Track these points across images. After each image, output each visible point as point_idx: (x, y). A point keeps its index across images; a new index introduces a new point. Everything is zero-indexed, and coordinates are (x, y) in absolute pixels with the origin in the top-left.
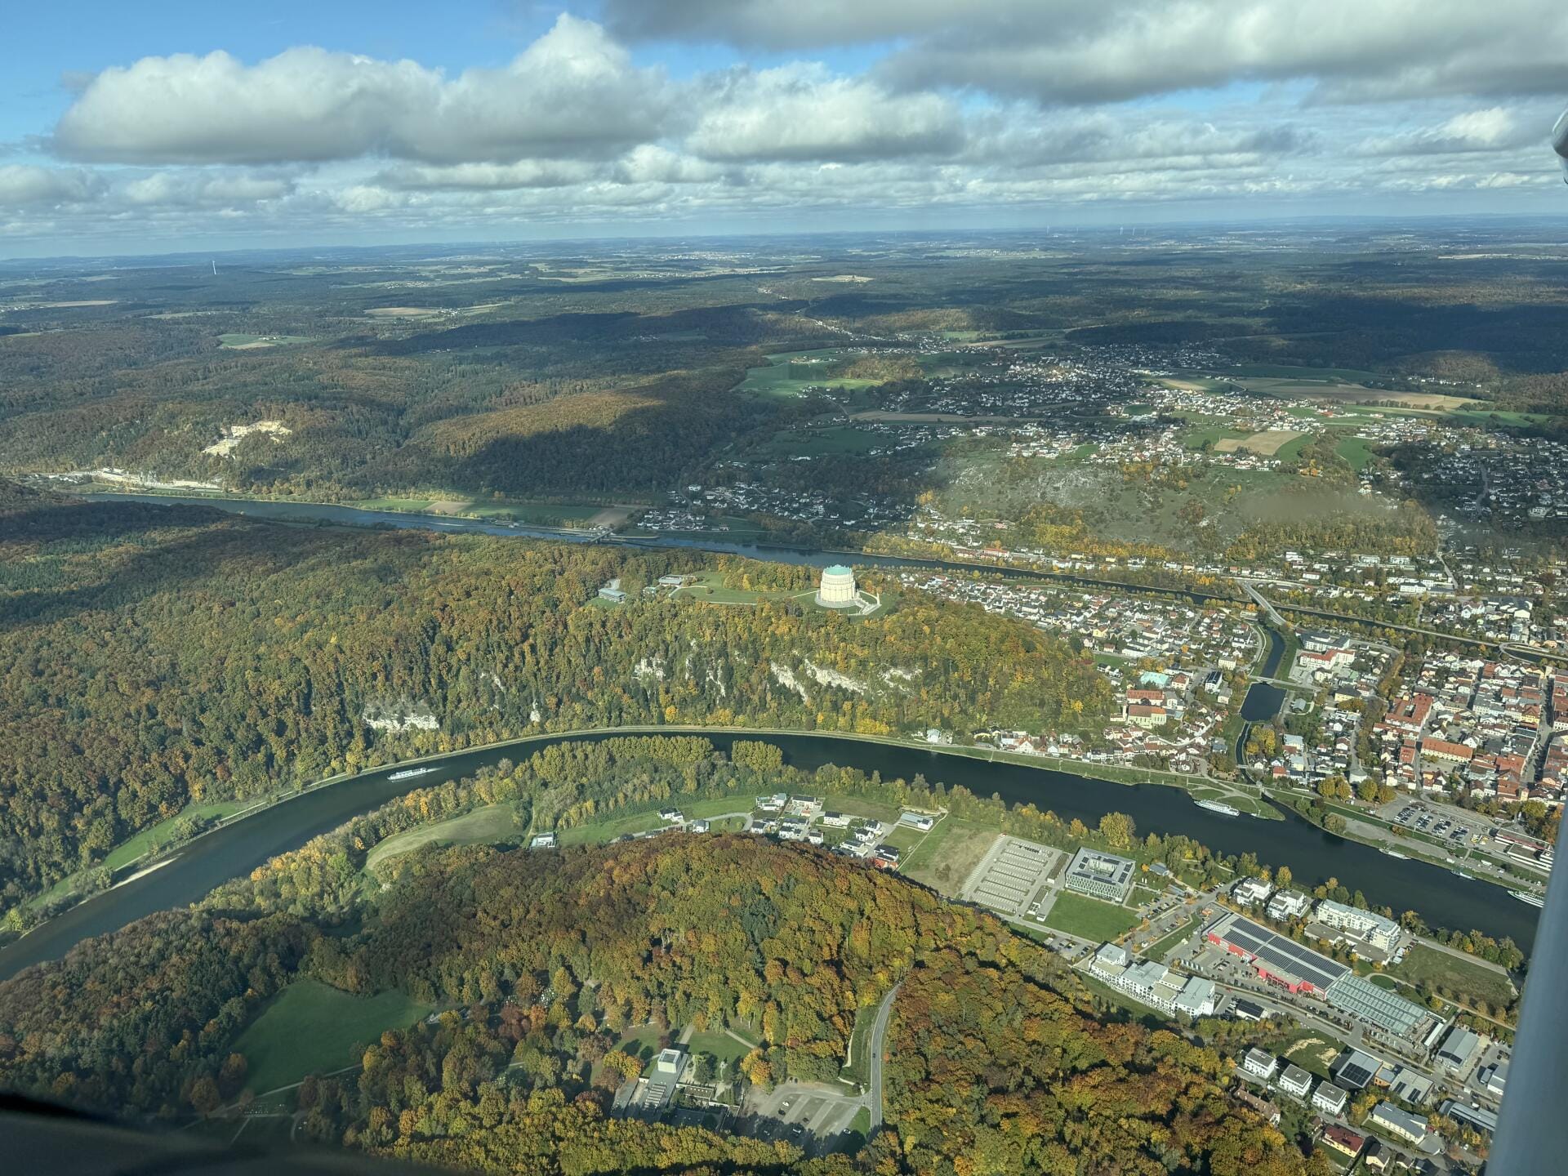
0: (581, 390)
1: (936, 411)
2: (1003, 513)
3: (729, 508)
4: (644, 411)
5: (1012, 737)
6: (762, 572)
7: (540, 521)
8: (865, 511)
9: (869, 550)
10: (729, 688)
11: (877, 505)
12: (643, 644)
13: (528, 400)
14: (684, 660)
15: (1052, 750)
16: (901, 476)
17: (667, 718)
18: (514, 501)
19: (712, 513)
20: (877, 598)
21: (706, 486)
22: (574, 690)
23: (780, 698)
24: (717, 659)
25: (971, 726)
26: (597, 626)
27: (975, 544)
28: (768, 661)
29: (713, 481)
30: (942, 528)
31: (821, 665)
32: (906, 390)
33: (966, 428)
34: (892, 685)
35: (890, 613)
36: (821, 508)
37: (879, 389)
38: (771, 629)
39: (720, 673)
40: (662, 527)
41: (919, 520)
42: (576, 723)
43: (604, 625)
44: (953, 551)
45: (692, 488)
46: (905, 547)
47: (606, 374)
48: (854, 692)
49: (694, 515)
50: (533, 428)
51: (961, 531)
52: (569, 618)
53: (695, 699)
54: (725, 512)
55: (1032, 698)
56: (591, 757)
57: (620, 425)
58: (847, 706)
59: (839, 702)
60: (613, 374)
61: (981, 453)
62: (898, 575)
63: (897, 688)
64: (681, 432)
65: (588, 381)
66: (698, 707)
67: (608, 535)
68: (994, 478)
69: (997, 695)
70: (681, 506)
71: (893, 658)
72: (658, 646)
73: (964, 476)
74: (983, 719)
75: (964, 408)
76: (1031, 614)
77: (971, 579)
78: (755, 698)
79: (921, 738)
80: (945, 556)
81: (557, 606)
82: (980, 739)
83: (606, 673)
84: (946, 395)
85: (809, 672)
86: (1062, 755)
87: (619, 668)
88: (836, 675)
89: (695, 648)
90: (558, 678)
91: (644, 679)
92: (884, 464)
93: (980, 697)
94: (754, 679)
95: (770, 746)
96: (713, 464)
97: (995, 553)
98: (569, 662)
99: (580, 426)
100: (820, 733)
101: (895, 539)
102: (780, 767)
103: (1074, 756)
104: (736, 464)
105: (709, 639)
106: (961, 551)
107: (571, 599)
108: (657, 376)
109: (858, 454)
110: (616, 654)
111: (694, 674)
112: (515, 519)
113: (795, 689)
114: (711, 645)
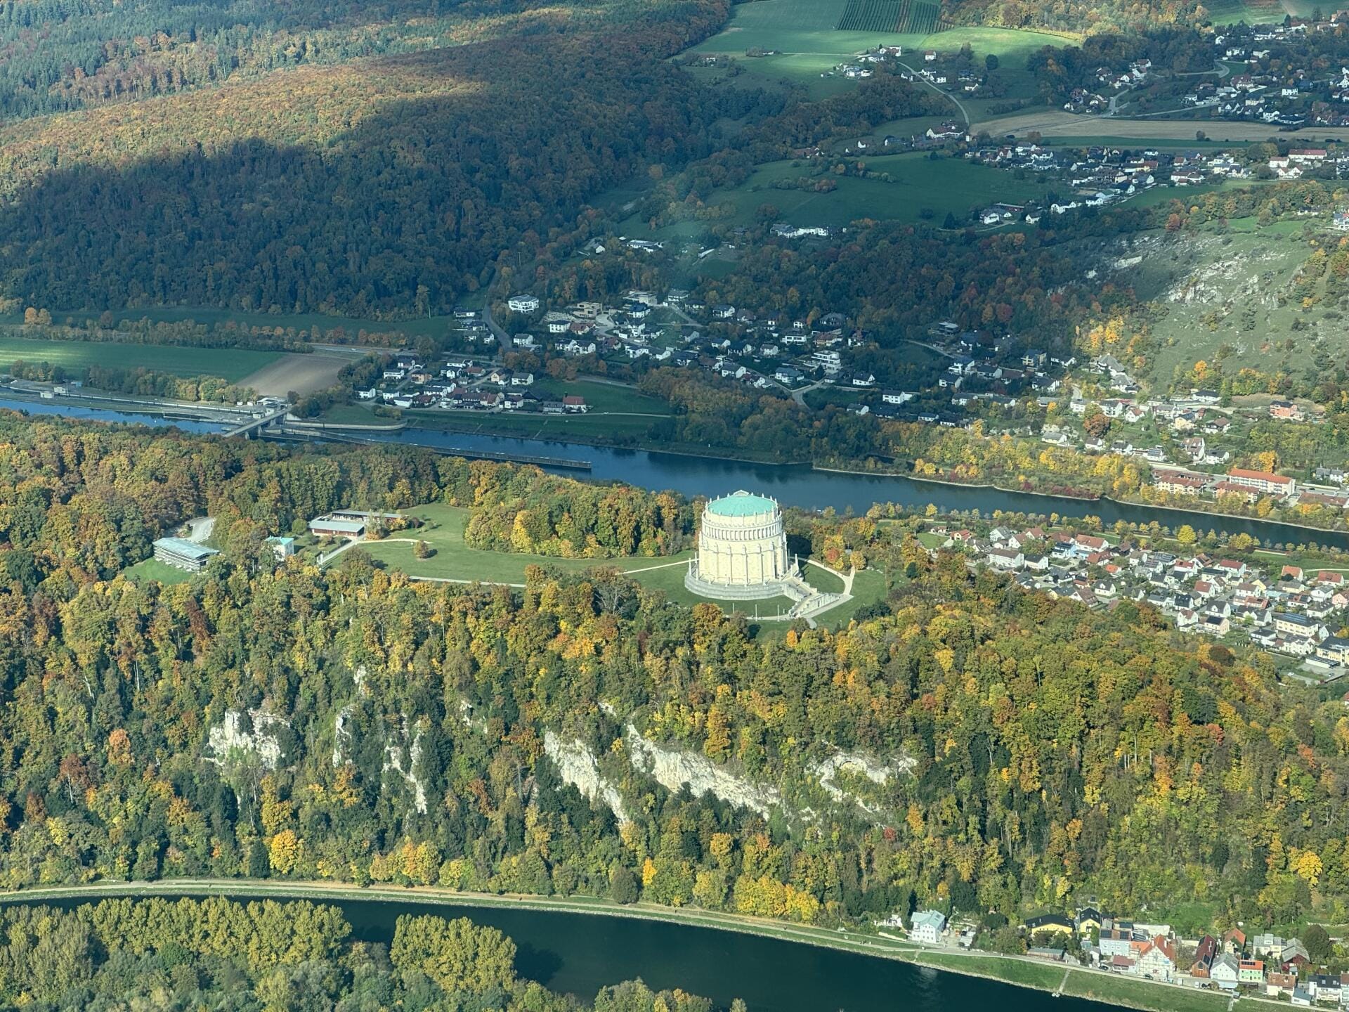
0: (299, 57)
1: (1207, 114)
2: (1296, 379)
3: (599, 355)
4: (424, 109)
5: (1124, 936)
6: (565, 507)
7: (119, 384)
8: (943, 368)
9: (929, 470)
10: (436, 789)
11: (976, 355)
12: (233, 674)
13: (163, 83)
14: (334, 719)
15: (1224, 974)
16: (1048, 281)
17: (275, 861)
18: (70, 332)
19: (554, 367)
20: (848, 581)
21: (552, 301)
22: (54, 786)
23: (557, 822)
24: (413, 718)
25: (1027, 906)
26: (128, 630)
27: (1212, 460)
28: (538, 728)
29: (569, 286)
30: (1131, 417)
31: (667, 740)
32: (1146, 56)
33: (1252, 155)
34: (838, 795)
35: (864, 615)
36: (832, 362)
37: (1068, 57)
38: (554, 646)
39: (416, 752)
40: (419, 403)
41: (1078, 394)
42: (49, 870)
43: (144, 624)
44: (1146, 475)
45: (517, 305)
46: (1026, 463)
47: (371, 18)
48: (744, 810)
49: (508, 373)
50: (140, 151)
51: (1180, 424)
52: (64, 607)
53: (351, 816)
54: (585, 367)
55: (1196, 841)
56: (45, 944)
57: (354, 145)
58: (718, 844)
59: (703, 836)
60: (387, 17)
61: (1265, 221)
62: (983, 534)
63: (850, 805)
64: (514, 163)
65: (320, 36)
66: (354, 835)
67: (279, 420)
68: (1285, 287)
69: (1104, 828)
70: (479, 348)
71: (841, 726)
72: (270, 678)
73: (1209, 282)
74: (1060, 891)
75: (1287, 107)
76: (1291, 638)
77: (1169, 548)
78: (497, 818)
79: (897, 931)
80: (1124, 488)
81: (41, 577)
82: (1045, 939)
83: (138, 743)
84: (1250, 70)
85: (637, 758)
86: (1244, 988)
87: (171, 733)
88: (702, 767)
89: (363, 691)
90: (18, 754)
91: (231, 763)
92: (1011, 247)
93: (1055, 832)
94: (498, 770)
95: (487, 932)
96: (579, 245)
97: (1259, 484)
98: (51, 714)
99: (256, 144)
100: (649, 910)
101: (1006, 442)
102: (508, 986)
103: (1273, 990)
104: (636, 244)
105: (399, 668)
106: (1167, 477)
107: (80, 561)
108: (495, 21)
109: (951, 223)
110: (168, 701)
111: (356, 756)
112: (60, 377)
113: (599, 800)
114: (402, 682)
